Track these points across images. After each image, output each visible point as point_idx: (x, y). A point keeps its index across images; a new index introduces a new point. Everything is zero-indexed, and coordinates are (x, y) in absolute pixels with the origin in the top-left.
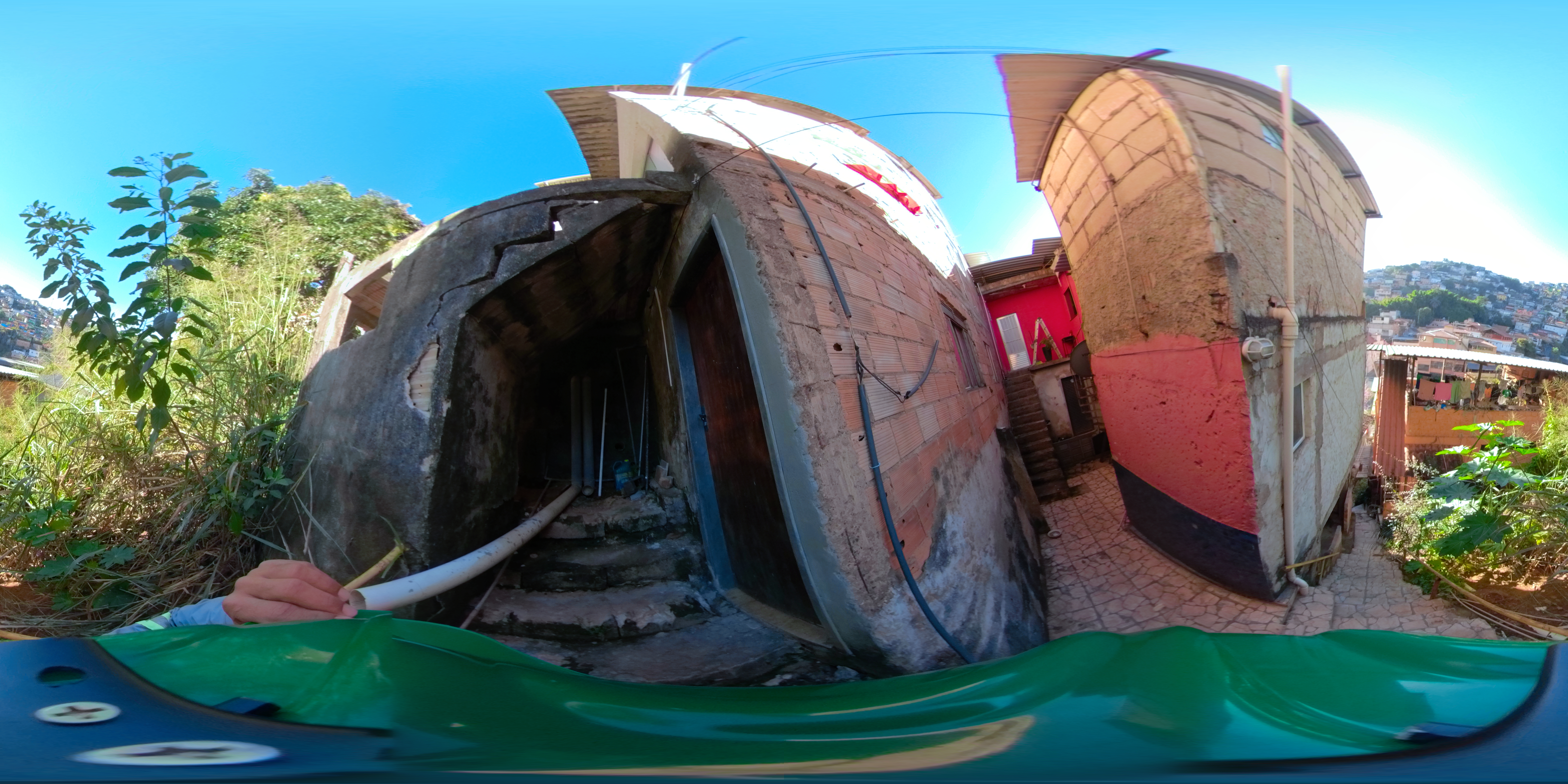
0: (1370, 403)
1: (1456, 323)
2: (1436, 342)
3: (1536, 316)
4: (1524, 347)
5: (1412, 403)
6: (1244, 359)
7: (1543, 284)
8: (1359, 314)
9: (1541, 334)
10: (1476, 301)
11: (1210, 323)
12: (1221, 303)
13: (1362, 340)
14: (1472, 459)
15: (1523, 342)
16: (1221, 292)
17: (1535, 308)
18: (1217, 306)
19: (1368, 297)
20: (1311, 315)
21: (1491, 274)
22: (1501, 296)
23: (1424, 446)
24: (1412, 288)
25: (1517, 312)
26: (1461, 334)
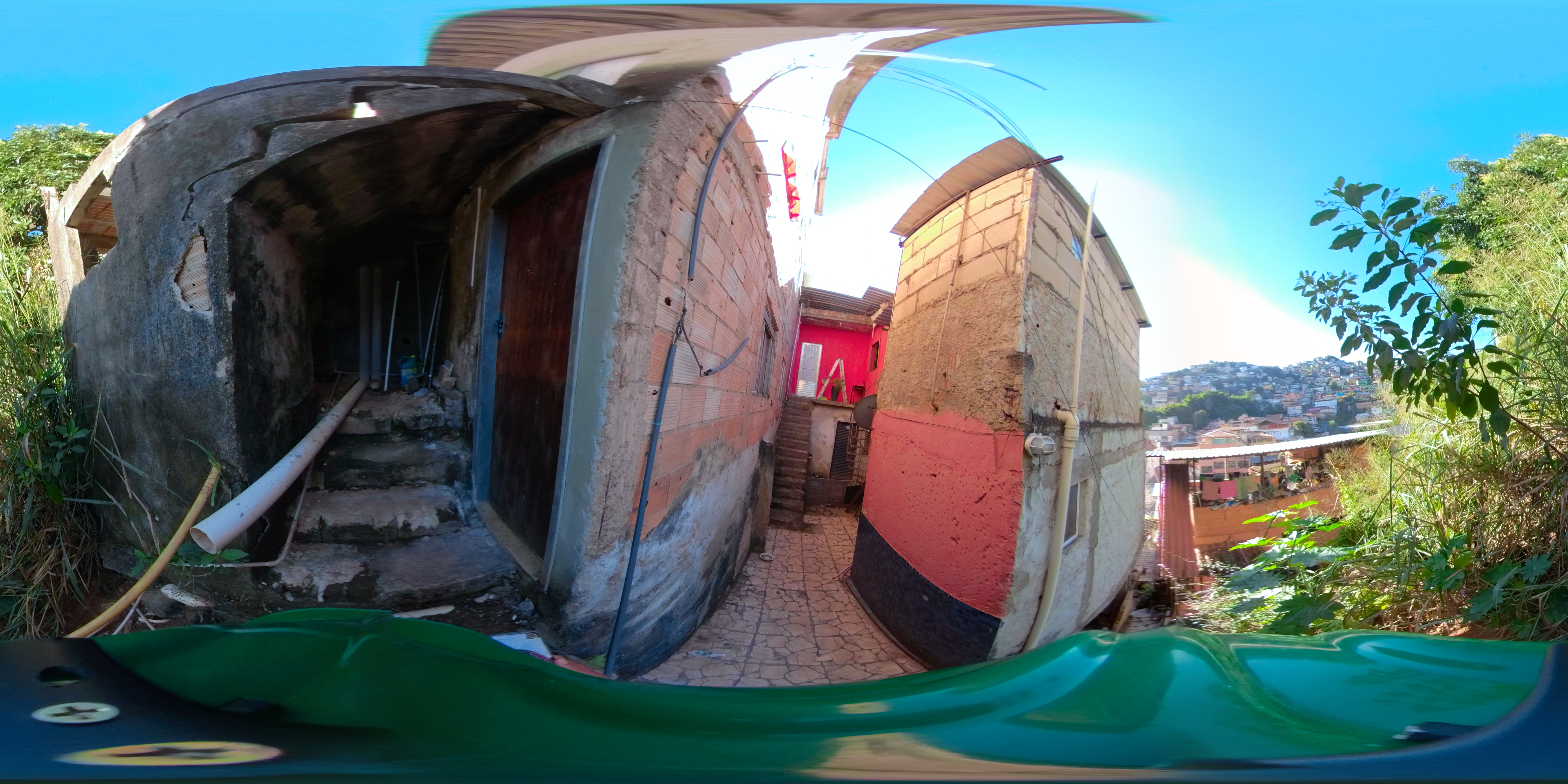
0: (1154, 507)
1: (1232, 421)
2: (1214, 443)
3: (1304, 396)
4: (1301, 430)
5: (1196, 505)
6: (1026, 452)
7: (1303, 365)
8: (1138, 421)
10: (1245, 397)
11: (999, 413)
12: (1013, 398)
13: (1141, 445)
14: (1270, 548)
15: (1299, 426)
16: (1017, 388)
18: (1009, 400)
19: (1147, 405)
20: (1092, 421)
23: (1217, 544)
24: (1186, 393)
25: (1286, 398)
26: (1238, 431)
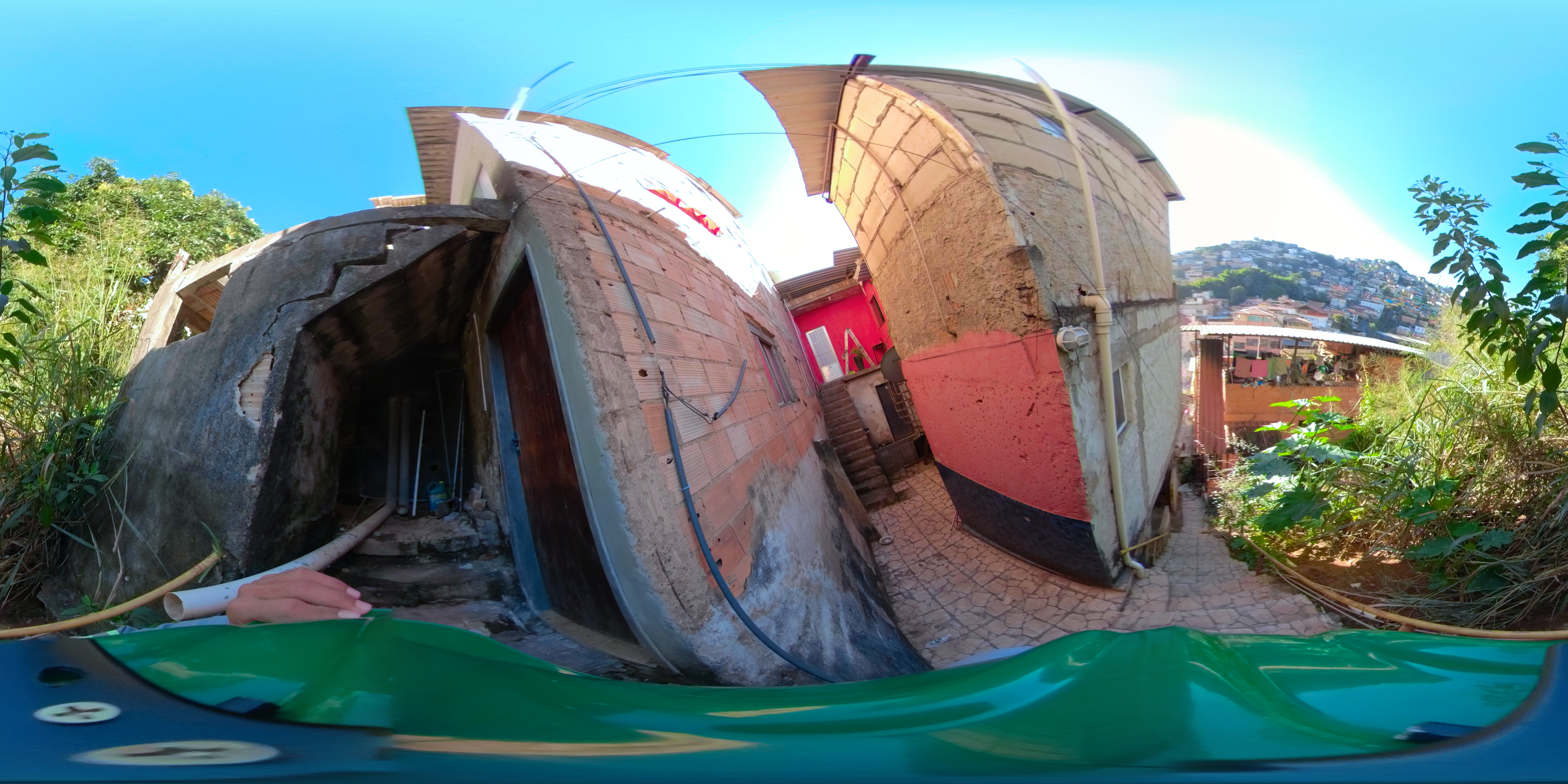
0: (1189, 383)
1: (1270, 300)
2: (1251, 320)
3: (1352, 292)
4: (1340, 323)
5: (1229, 381)
6: (1059, 349)
7: (1359, 260)
8: (1171, 296)
9: (1358, 310)
10: (1289, 278)
11: (1020, 317)
12: (1029, 296)
13: (1175, 321)
14: (1290, 435)
15: (1339, 318)
16: (1028, 285)
17: (1351, 284)
18: (1025, 299)
19: (1180, 279)
20: (1123, 301)
21: (1304, 251)
22: (1315, 273)
23: (1243, 423)
24: (1223, 268)
25: (1332, 288)
26: (1276, 311)
